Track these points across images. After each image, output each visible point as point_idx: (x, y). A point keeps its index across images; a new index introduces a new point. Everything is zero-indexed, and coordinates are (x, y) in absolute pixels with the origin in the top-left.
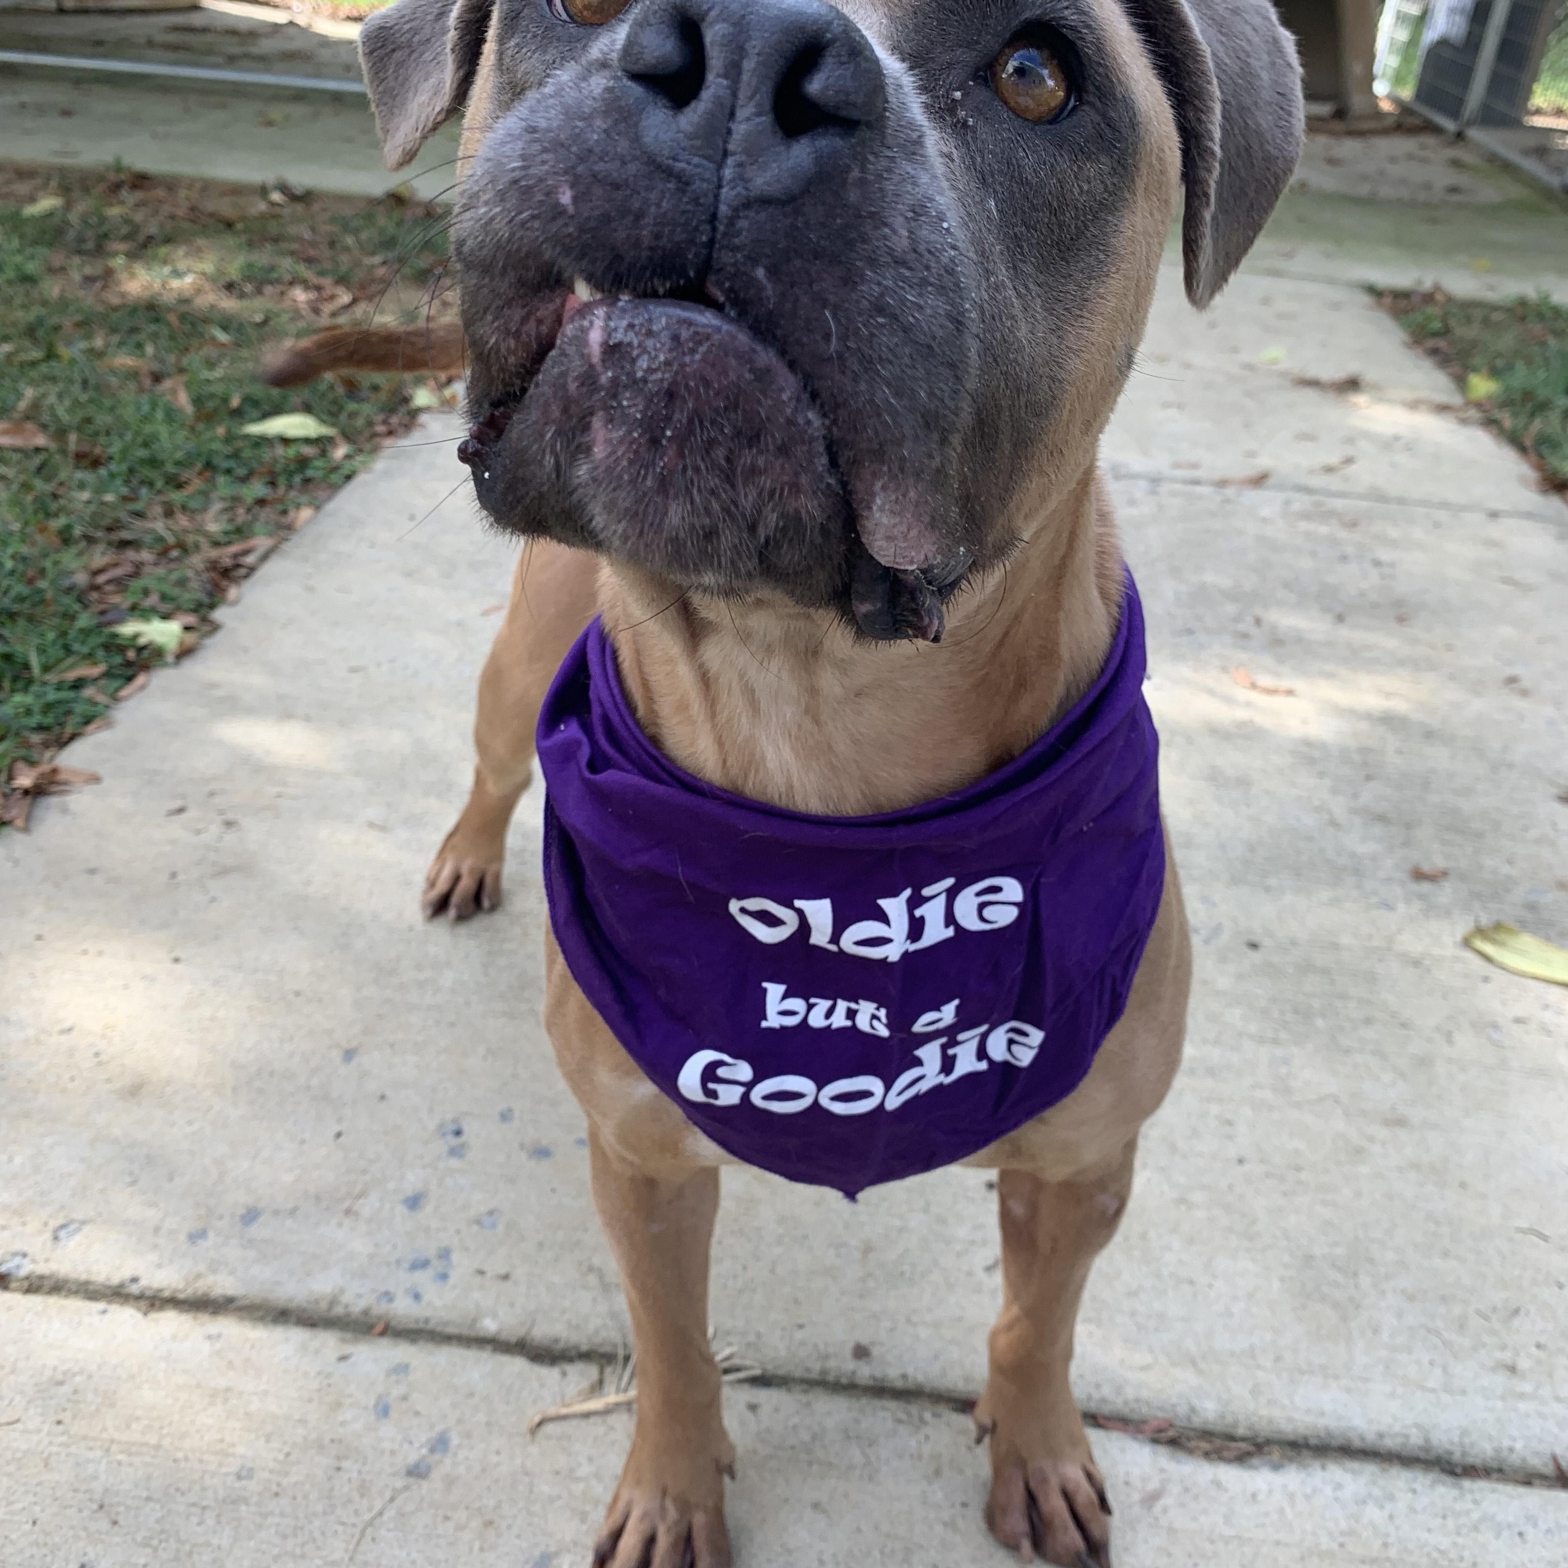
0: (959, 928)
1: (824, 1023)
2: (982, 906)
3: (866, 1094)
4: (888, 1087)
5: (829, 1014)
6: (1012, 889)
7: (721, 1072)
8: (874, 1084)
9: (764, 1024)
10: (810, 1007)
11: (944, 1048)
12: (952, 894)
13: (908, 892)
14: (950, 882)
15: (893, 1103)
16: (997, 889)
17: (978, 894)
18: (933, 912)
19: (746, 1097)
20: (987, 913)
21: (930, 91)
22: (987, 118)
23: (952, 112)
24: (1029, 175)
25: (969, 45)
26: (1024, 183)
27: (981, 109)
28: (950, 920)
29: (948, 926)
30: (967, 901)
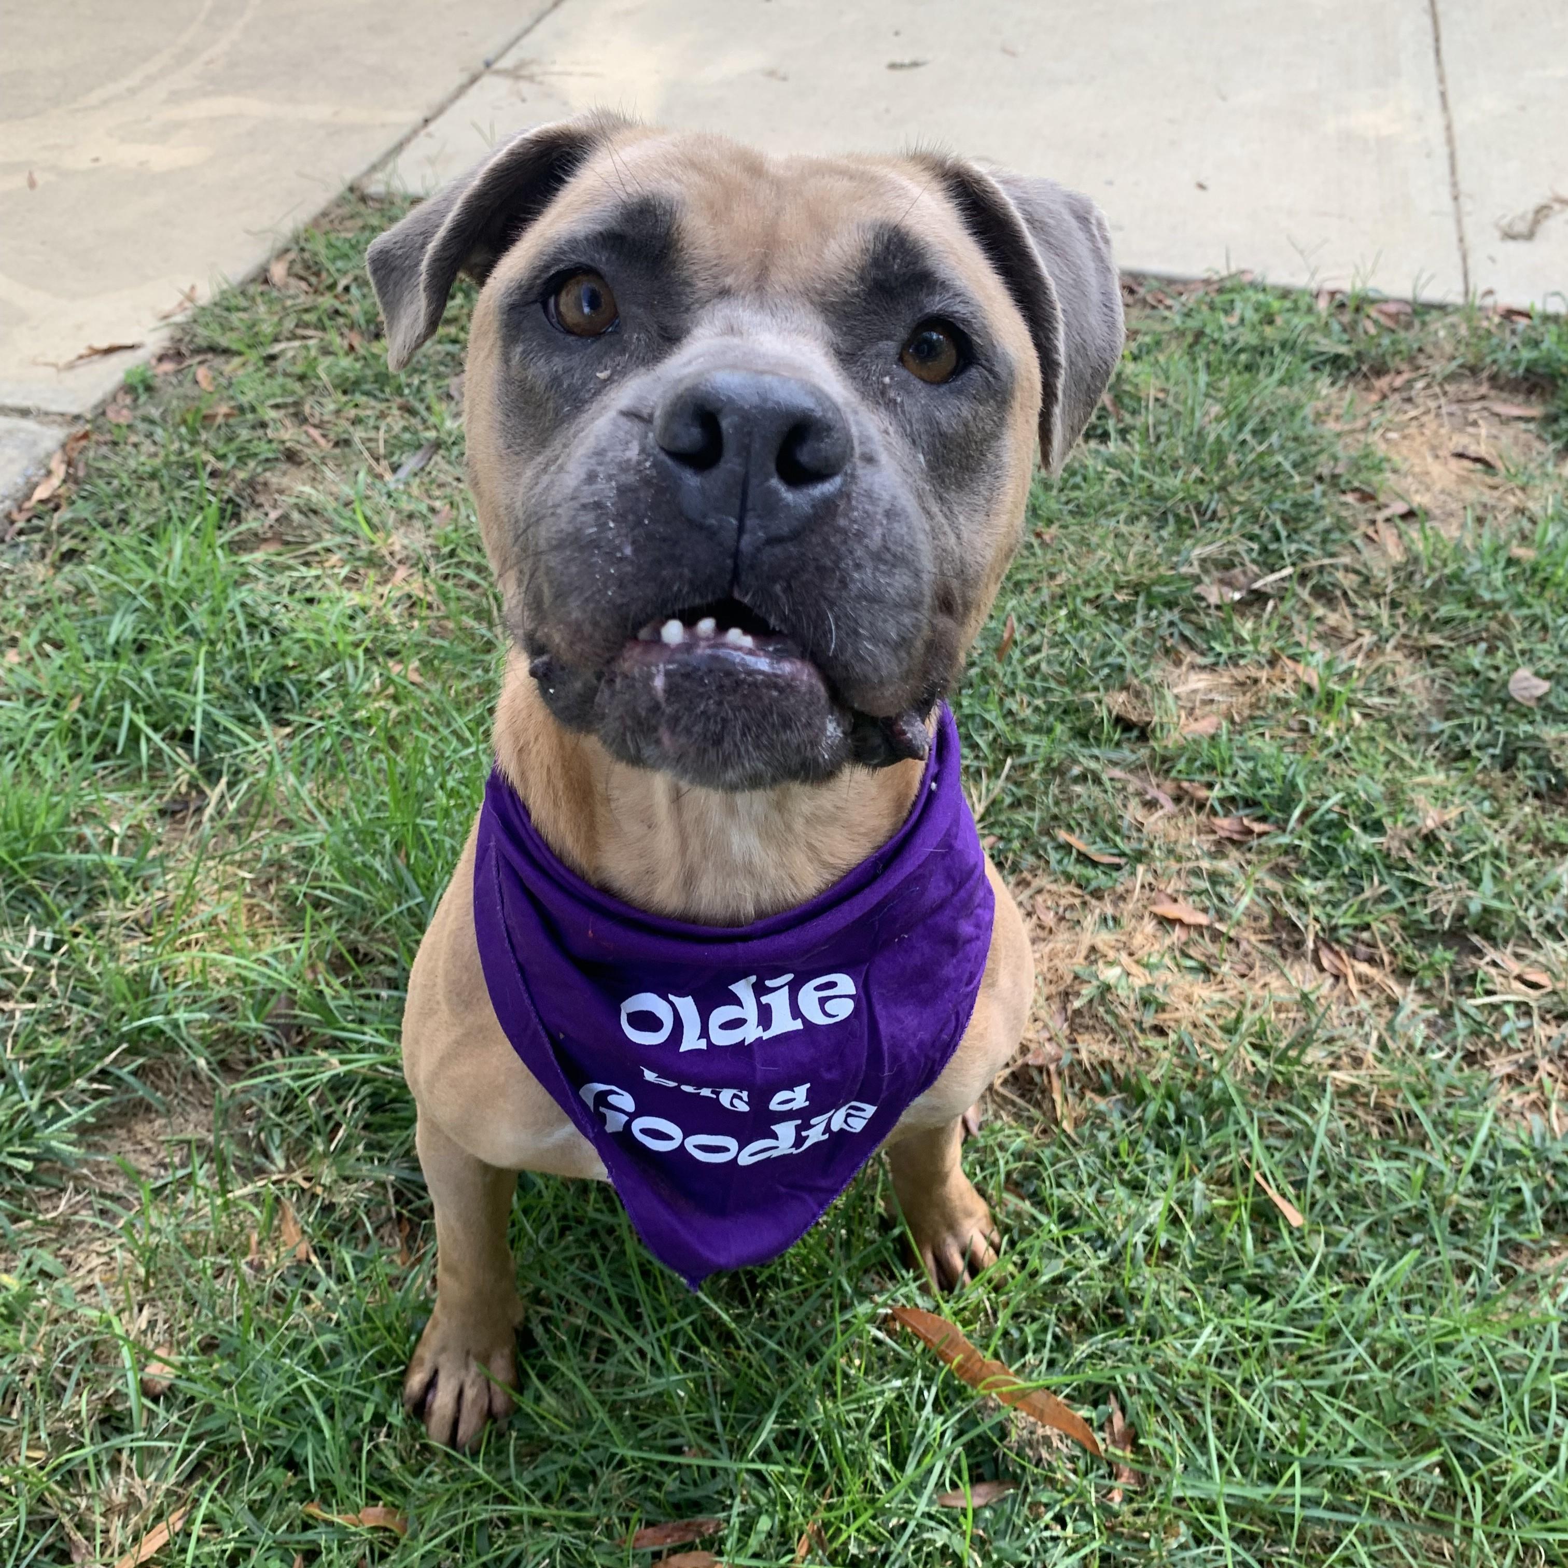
2: (823, 1001)
3: (724, 1149)
4: (741, 1148)
7: (612, 1099)
8: (731, 1143)
11: (799, 1129)
12: (794, 988)
15: (745, 1159)
17: (818, 988)
19: (628, 1125)
21: (865, 381)
22: (909, 393)
23: (883, 393)
24: (944, 427)
25: (889, 337)
26: (942, 435)
27: (903, 387)
28: (796, 1012)
29: (794, 1018)
30: (808, 996)
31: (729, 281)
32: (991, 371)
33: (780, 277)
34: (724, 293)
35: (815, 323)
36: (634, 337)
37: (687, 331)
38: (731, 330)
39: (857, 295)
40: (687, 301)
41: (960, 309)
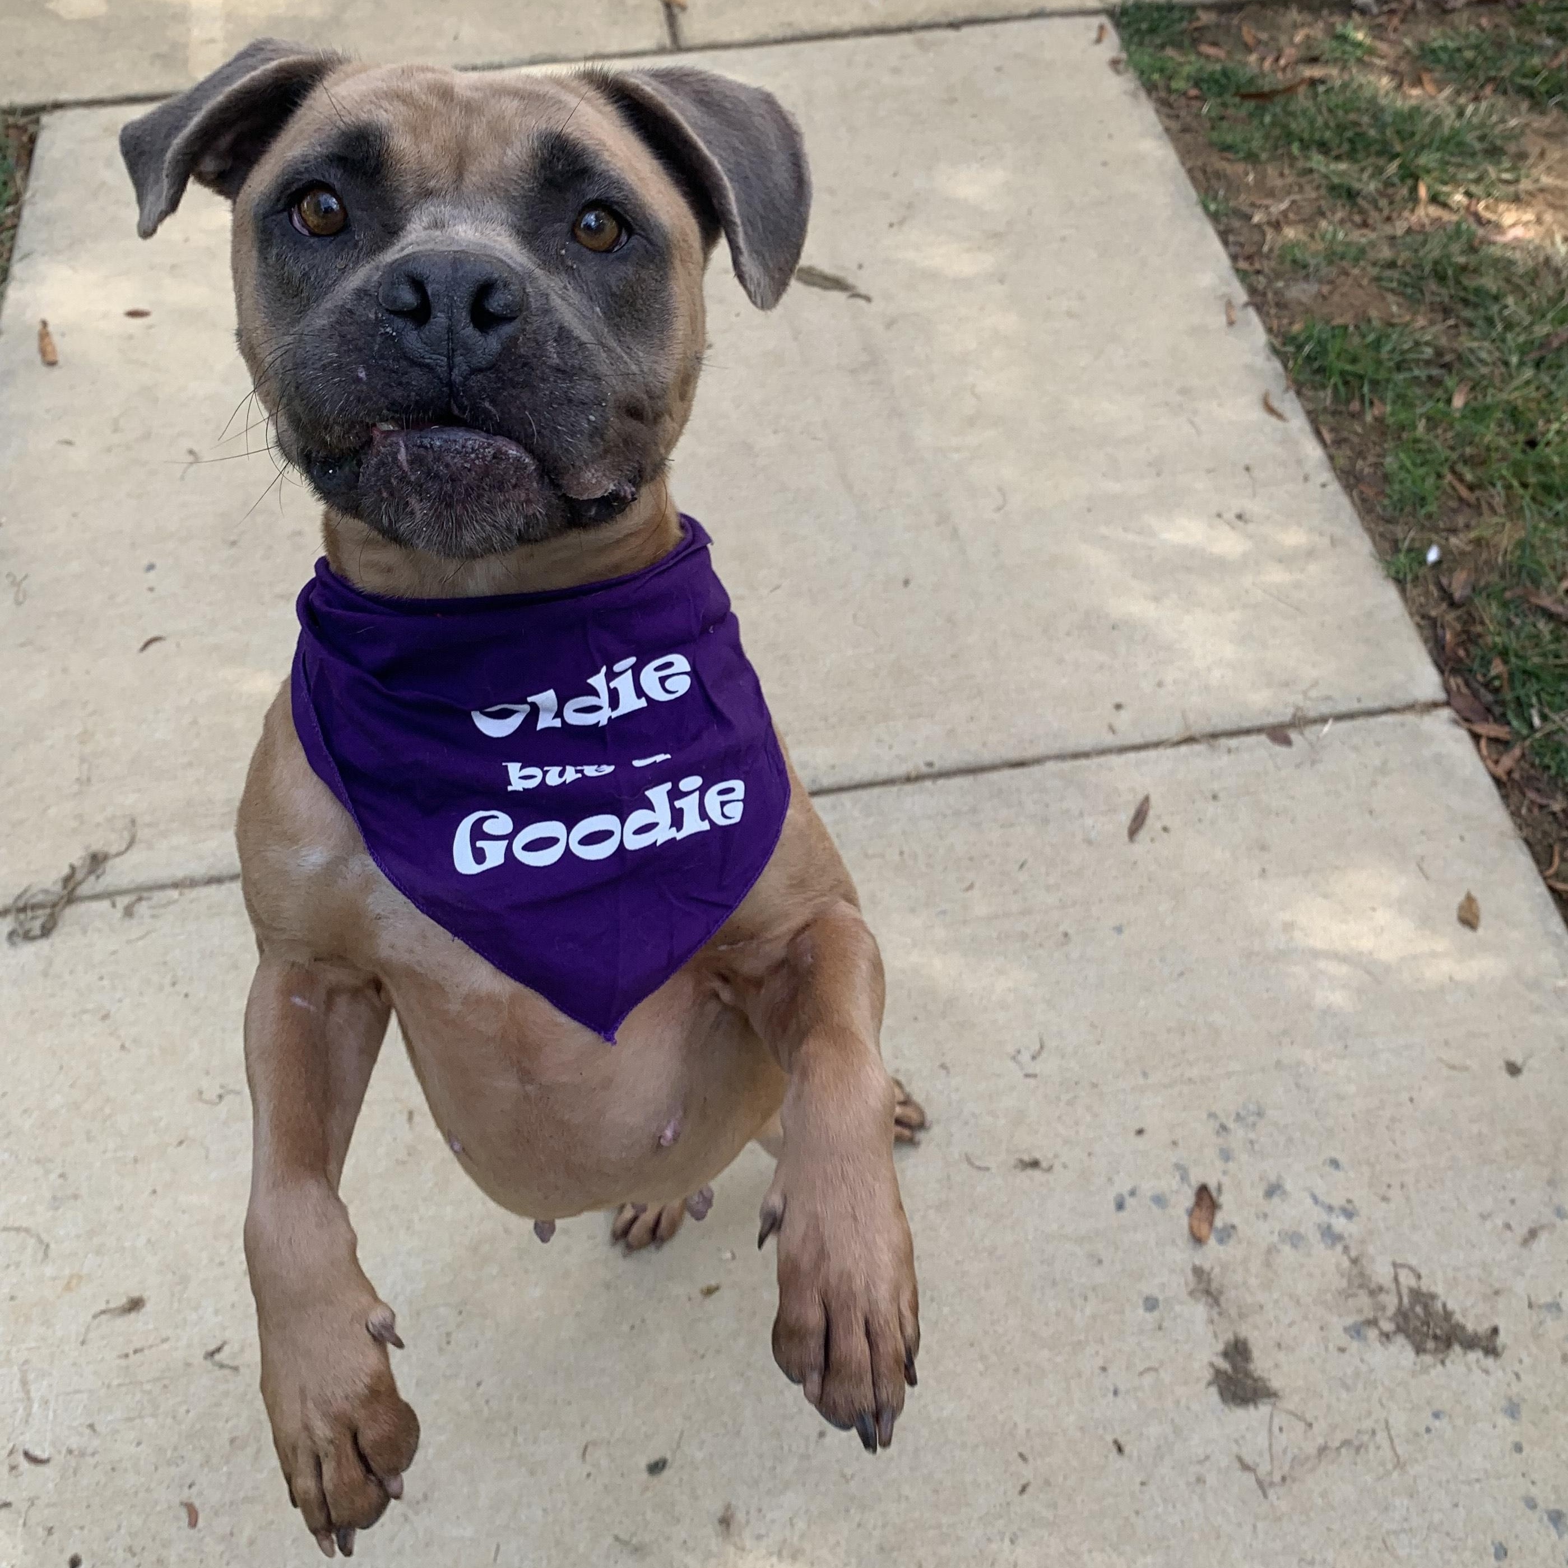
0: (649, 699)
1: (560, 781)
2: (663, 680)
5: (561, 774)
6: (680, 663)
9: (510, 788)
10: (545, 773)
13: (604, 669)
14: (632, 660)
16: (670, 665)
17: (657, 669)
18: (624, 684)
20: (668, 684)
21: (546, 253)
22: (582, 262)
23: (563, 262)
24: (614, 289)
25: (561, 220)
26: (613, 295)
27: (578, 257)
28: (640, 692)
29: (639, 697)
30: (649, 677)
31: (432, 184)
32: (647, 239)
33: (472, 178)
34: (428, 194)
35: (502, 213)
36: (361, 237)
37: (402, 228)
38: (437, 224)
39: (532, 190)
40: (399, 204)
41: (615, 194)
